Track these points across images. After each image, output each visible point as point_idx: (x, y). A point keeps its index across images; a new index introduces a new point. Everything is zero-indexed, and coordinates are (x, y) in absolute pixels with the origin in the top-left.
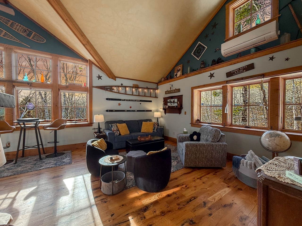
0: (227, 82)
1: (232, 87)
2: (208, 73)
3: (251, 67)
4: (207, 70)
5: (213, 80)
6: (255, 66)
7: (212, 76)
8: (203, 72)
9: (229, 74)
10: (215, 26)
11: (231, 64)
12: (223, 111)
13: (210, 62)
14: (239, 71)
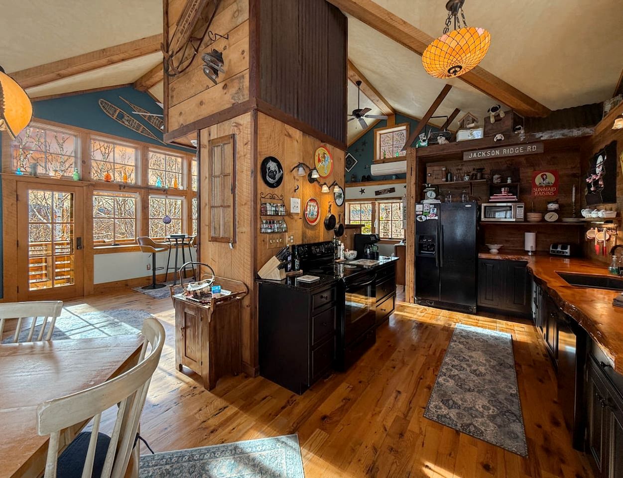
0: (376, 199)
1: (379, 203)
2: (359, 188)
3: (392, 190)
4: (358, 185)
5: (364, 196)
6: (396, 190)
7: (362, 191)
8: (355, 186)
9: (377, 193)
10: (364, 144)
11: (379, 185)
12: (373, 225)
13: (360, 178)
14: (385, 191)
